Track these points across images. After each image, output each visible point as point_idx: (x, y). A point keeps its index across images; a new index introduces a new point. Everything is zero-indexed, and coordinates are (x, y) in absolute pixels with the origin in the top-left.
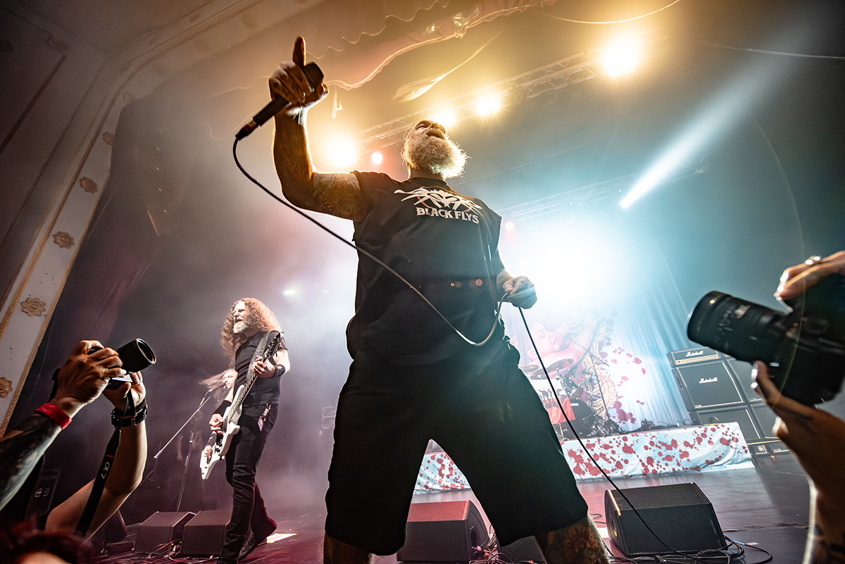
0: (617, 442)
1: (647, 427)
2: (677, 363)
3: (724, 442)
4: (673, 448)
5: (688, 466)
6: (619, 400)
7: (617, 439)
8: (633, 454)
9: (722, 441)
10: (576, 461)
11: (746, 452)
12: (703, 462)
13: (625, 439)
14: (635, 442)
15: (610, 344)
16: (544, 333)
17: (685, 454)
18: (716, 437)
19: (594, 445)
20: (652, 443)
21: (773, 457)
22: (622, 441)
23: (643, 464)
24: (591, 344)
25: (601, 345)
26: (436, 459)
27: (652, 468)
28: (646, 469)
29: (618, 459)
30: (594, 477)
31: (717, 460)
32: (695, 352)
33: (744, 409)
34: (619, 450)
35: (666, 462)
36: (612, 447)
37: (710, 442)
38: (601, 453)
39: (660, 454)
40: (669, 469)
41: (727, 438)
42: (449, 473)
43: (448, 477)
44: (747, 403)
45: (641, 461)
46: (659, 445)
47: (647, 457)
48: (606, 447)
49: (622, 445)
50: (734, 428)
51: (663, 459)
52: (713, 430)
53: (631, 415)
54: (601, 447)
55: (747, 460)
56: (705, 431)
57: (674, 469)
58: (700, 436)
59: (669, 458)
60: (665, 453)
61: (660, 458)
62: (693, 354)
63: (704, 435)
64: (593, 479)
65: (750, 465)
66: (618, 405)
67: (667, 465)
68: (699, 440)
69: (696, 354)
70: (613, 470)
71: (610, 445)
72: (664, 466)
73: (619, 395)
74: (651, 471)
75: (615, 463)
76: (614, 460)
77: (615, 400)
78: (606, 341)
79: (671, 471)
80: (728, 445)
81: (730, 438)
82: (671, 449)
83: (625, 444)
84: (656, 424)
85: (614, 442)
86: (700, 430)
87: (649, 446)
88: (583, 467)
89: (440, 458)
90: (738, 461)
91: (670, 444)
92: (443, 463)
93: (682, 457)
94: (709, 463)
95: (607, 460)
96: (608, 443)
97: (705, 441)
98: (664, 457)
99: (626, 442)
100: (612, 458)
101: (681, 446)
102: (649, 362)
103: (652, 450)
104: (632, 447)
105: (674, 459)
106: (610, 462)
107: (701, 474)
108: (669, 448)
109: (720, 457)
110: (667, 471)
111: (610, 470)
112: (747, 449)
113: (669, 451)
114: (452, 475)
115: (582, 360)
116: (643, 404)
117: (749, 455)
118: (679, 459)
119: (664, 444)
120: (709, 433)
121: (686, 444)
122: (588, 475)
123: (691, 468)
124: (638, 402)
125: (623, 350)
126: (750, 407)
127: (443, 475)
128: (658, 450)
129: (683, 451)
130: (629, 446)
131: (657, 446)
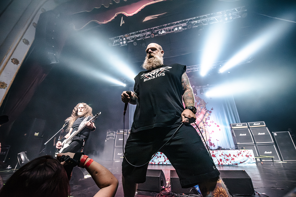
1: (219, 148)
2: (233, 128)
3: (247, 156)
4: (229, 157)
5: (234, 163)
6: (210, 139)
8: (215, 157)
9: (246, 156)
11: (254, 160)
12: (239, 162)
13: (213, 152)
14: (216, 153)
15: (209, 119)
17: (233, 159)
18: (244, 154)
20: (222, 154)
21: (262, 162)
22: (212, 153)
23: (218, 161)
24: (203, 119)
25: (206, 119)
27: (221, 163)
28: (219, 163)
31: (244, 162)
33: (254, 145)
35: (226, 161)
37: (242, 156)
39: (225, 158)
40: (227, 164)
41: (248, 155)
44: (255, 143)
45: (218, 160)
46: (225, 155)
47: (220, 159)
50: (251, 152)
51: (226, 160)
52: (244, 152)
53: (214, 144)
55: (254, 163)
56: (241, 152)
57: (229, 164)
59: (227, 160)
60: (226, 158)
61: (224, 160)
62: (239, 125)
63: (240, 153)
65: (255, 165)
66: (210, 140)
67: (226, 162)
68: (238, 155)
69: (240, 125)
72: (225, 162)
73: (210, 137)
74: (221, 164)
77: (209, 139)
78: (208, 118)
79: (228, 164)
80: (248, 157)
81: (249, 155)
83: (213, 154)
84: (223, 148)
86: (239, 151)
87: (221, 155)
90: (251, 163)
93: (232, 160)
94: (241, 163)
97: (240, 155)
98: (226, 159)
99: (213, 153)
101: (232, 156)
102: (222, 127)
103: (222, 157)
104: (215, 155)
105: (229, 161)
107: (238, 166)
108: (228, 156)
109: (245, 161)
110: (226, 164)
112: (255, 159)
113: (228, 157)
115: (199, 124)
116: (218, 141)
117: (255, 161)
118: (231, 161)
119: (226, 155)
120: (242, 153)
121: (234, 156)
123: (235, 164)
124: (217, 140)
125: (213, 122)
126: (256, 145)
128: (224, 157)
129: (233, 158)
130: (214, 154)
131: (224, 155)
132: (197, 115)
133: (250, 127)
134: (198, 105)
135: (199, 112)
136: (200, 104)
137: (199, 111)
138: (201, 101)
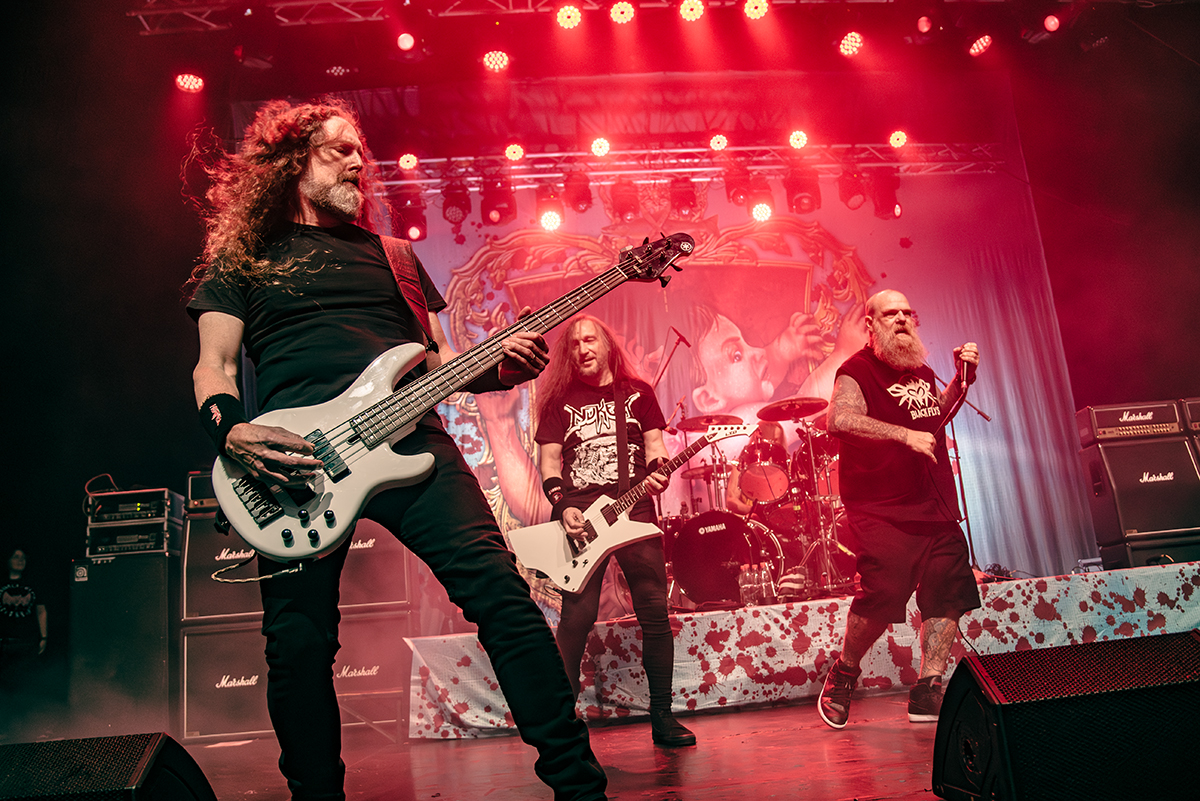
0: (1023, 594)
4: (1137, 608)
7: (1023, 587)
8: (1056, 621)
13: (1042, 587)
14: (1063, 595)
16: (740, 348)
17: (1158, 621)
20: (1096, 597)
22: (1035, 591)
29: (1022, 633)
32: (1137, 414)
34: (1026, 612)
36: (1012, 605)
38: (986, 620)
39: (1110, 621)
45: (1069, 635)
46: (1110, 600)
47: (1083, 625)
48: (999, 605)
49: (1035, 600)
51: (1117, 632)
54: (989, 605)
58: (1189, 582)
60: (1121, 617)
61: (1109, 630)
62: (1133, 418)
63: (1196, 581)
68: (1187, 590)
69: (1140, 417)
71: (1009, 600)
75: (1016, 641)
76: (1015, 635)
82: (1133, 611)
83: (1040, 598)
85: (1016, 593)
86: (1187, 569)
87: (1091, 603)
91: (1131, 598)
93: (1153, 626)
95: (999, 635)
96: (1002, 596)
97: (1197, 591)
98: (1117, 626)
99: (1043, 594)
100: (1009, 630)
101: (1152, 604)
103: (1095, 611)
104: (1056, 605)
105: (1137, 633)
106: (1006, 641)
108: (1128, 606)
113: (1129, 614)
118: (1146, 632)
119: (1120, 599)
121: (1163, 599)
128: (1107, 611)
129: (1155, 613)
130: (1049, 602)
131: (1105, 603)
132: (814, 360)
134: (818, 288)
135: (828, 338)
136: (831, 279)
137: (825, 332)
138: (839, 256)
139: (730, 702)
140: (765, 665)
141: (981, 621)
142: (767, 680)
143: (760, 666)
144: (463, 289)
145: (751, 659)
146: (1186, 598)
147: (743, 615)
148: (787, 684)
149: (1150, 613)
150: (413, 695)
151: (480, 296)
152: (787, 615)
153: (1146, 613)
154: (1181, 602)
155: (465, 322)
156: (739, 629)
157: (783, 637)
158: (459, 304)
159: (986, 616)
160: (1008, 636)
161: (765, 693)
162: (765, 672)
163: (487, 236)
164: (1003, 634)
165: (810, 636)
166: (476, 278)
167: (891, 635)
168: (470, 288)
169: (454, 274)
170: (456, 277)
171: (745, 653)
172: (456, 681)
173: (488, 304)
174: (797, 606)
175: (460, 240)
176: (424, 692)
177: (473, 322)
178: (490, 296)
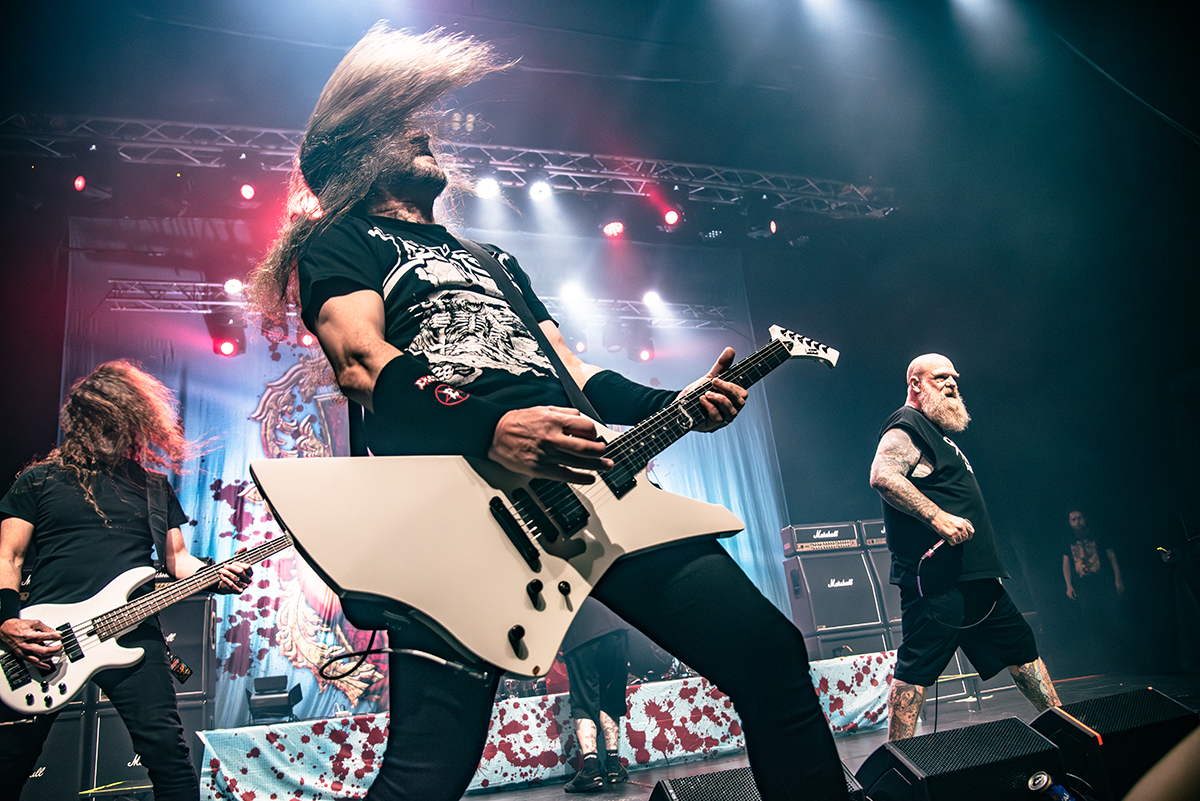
2: (800, 547)
5: (842, 723)
10: (659, 725)
12: (863, 715)
17: (838, 704)
18: (882, 673)
19: (694, 691)
26: (327, 732)
30: (690, 753)
31: (880, 711)
32: (827, 532)
33: (881, 635)
37: (873, 682)
38: (706, 707)
42: (361, 765)
43: (359, 775)
44: (886, 624)
52: (879, 661)
54: (707, 694)
56: (868, 663)
58: (861, 671)
62: (824, 535)
63: (866, 670)
64: (686, 758)
68: (859, 678)
69: (829, 535)
70: (723, 739)
75: (729, 724)
76: (728, 719)
86: (859, 661)
88: (670, 736)
89: (339, 728)
92: (348, 741)
93: (833, 709)
94: (870, 717)
95: (715, 720)
97: (867, 679)
100: (724, 715)
101: (834, 690)
106: (720, 724)
107: (858, 737)
111: (719, 738)
114: (371, 770)
120: (873, 665)
121: (841, 685)
122: (679, 751)
123: (844, 728)
126: (888, 630)
127: (346, 771)
129: (835, 697)
133: (869, 542)
139: (492, 783)
140: (523, 750)
141: (701, 708)
142: (524, 764)
143: (518, 751)
144: (276, 400)
145: (510, 745)
146: (859, 685)
147: (506, 707)
148: (541, 767)
149: (832, 698)
150: (203, 786)
151: (290, 408)
152: (542, 705)
153: (828, 697)
154: (855, 688)
155: (275, 430)
156: (502, 719)
157: (539, 725)
158: (271, 414)
159: (705, 704)
160: (723, 720)
161: (522, 775)
162: (522, 757)
163: (301, 355)
164: (719, 718)
165: (561, 724)
166: (288, 392)
167: (628, 721)
168: (282, 400)
169: (268, 387)
170: (270, 390)
171: (506, 740)
172: (244, 771)
173: (297, 416)
174: (552, 698)
175: (276, 357)
176: (213, 782)
177: (283, 430)
178: (300, 409)
